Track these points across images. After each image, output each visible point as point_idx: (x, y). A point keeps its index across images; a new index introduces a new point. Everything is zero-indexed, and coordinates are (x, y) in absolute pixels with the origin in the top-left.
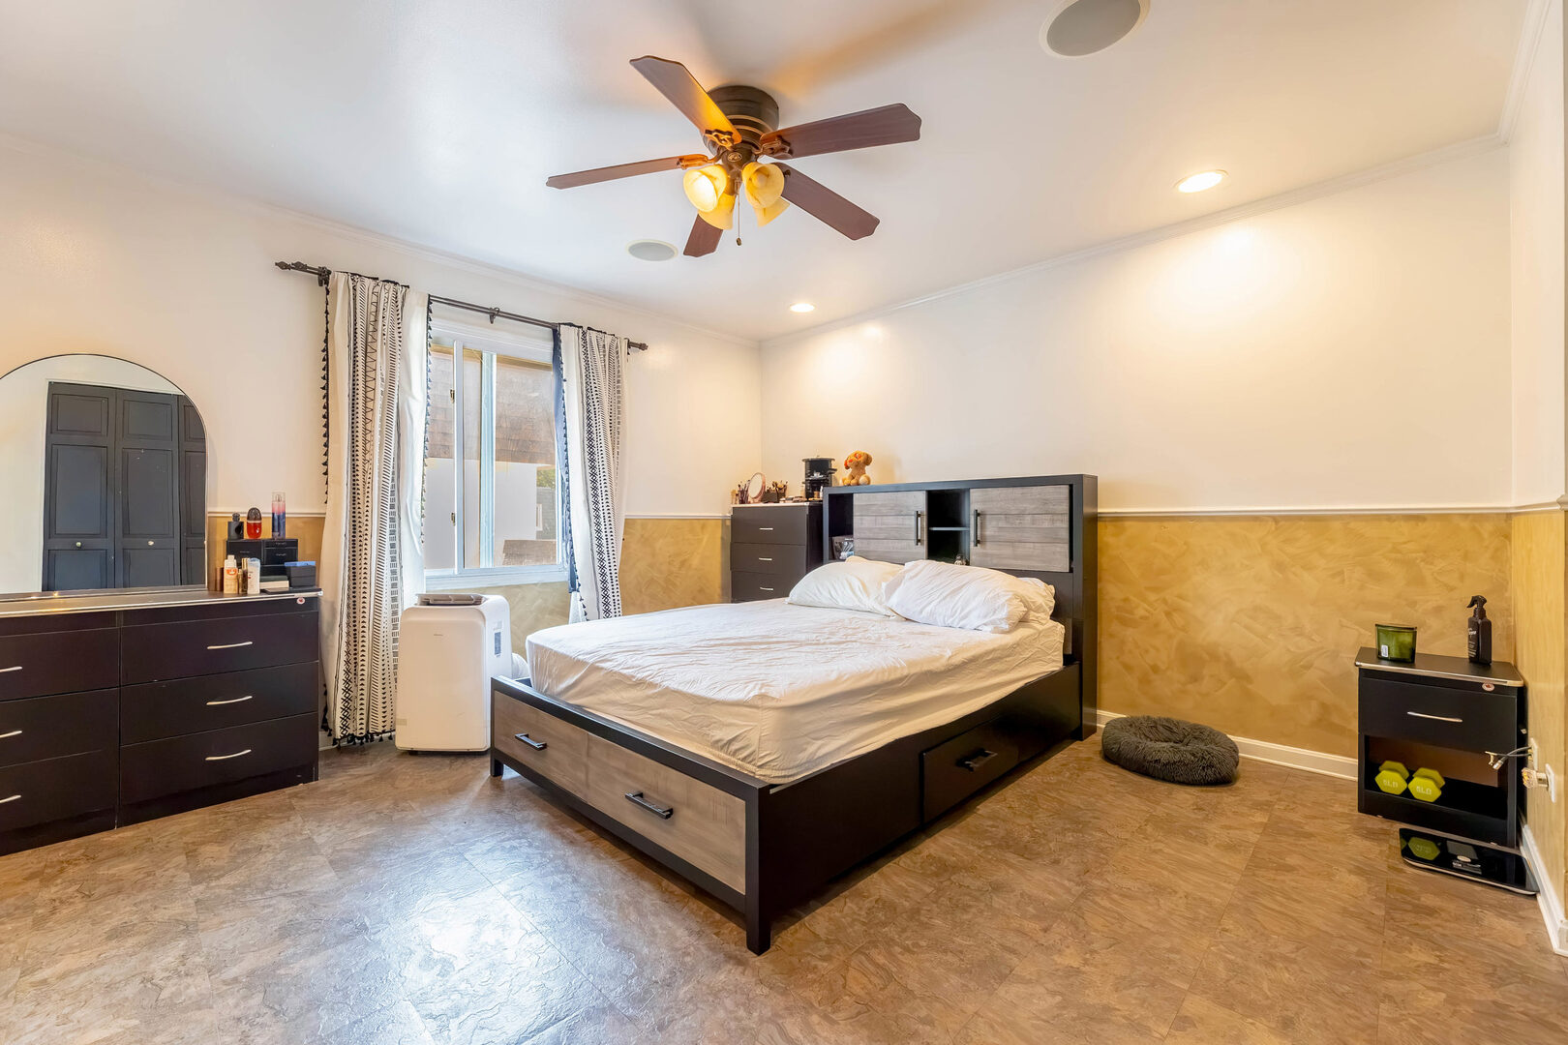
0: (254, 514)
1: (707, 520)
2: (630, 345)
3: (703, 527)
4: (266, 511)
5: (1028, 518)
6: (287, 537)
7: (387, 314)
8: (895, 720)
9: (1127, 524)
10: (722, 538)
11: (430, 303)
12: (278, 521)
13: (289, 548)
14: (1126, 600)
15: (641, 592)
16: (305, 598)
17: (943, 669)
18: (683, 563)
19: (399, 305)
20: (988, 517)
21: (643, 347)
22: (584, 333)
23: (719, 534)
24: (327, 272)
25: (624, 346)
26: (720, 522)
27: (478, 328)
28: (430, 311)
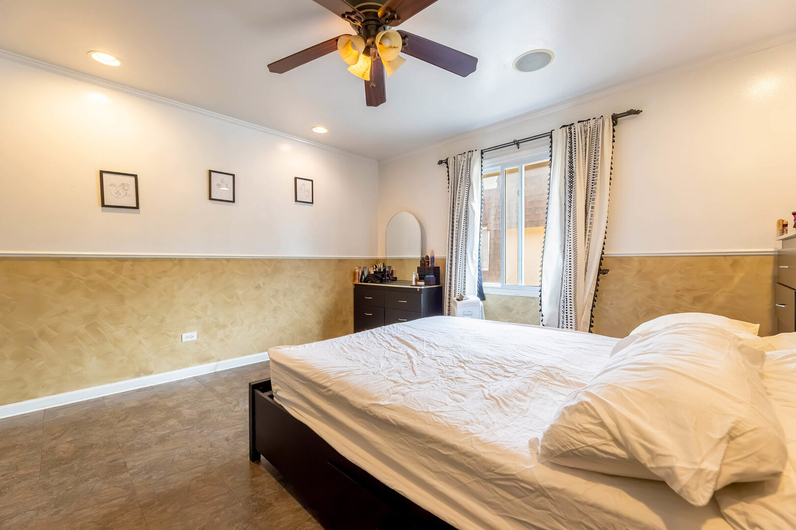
0: (427, 256)
2: (615, 117)
3: (735, 264)
6: (435, 266)
11: (482, 154)
16: (419, 289)
19: (470, 160)
21: (637, 112)
22: (570, 129)
23: (768, 271)
24: (447, 160)
25: (608, 123)
26: (772, 257)
27: (513, 155)
28: (482, 158)
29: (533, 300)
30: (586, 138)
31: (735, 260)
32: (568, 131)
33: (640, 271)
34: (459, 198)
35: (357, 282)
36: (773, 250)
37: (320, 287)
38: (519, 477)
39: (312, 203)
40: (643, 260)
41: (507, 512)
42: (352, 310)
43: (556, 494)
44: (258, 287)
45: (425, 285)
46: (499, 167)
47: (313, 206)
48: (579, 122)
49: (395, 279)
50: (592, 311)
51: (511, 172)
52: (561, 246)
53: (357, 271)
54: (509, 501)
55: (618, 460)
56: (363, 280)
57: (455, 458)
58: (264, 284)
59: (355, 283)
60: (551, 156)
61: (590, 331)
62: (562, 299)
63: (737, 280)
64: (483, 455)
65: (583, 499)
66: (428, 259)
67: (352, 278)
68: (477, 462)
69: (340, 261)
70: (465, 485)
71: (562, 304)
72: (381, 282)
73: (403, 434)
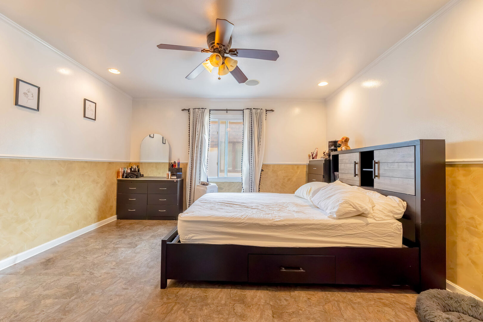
0: (175, 162)
1: (301, 165)
2: (266, 111)
3: (298, 168)
4: (177, 162)
5: (396, 164)
6: (180, 167)
7: (200, 116)
8: (235, 238)
9: (472, 169)
10: (306, 172)
11: (210, 111)
12: (179, 164)
13: (179, 170)
14: (472, 218)
15: (272, 187)
16: (176, 181)
17: (267, 225)
18: (289, 179)
19: (203, 113)
20: (380, 164)
21: (272, 111)
22: (251, 110)
23: (305, 170)
24: (189, 109)
25: (264, 112)
26: (306, 166)
27: (223, 115)
28: (210, 113)
29: (232, 183)
30: (257, 116)
31: (298, 166)
32: (250, 111)
33: (273, 170)
34: (198, 132)
35: (120, 178)
36: (306, 163)
37: (97, 183)
38: (334, 224)
39: (95, 120)
40: (274, 165)
41: (330, 236)
42: (116, 197)
43: (343, 225)
44: (54, 184)
45: (177, 178)
46: (217, 119)
47: (95, 122)
48: (254, 109)
49: (143, 176)
50: (259, 186)
51: (223, 123)
52: (248, 159)
53: (120, 170)
54: (331, 232)
55: (354, 212)
56: (124, 177)
57: (314, 227)
58: (58, 181)
59: (118, 179)
60: (243, 120)
61: (259, 192)
62: (250, 182)
63: (298, 173)
64: (323, 223)
65: (349, 223)
66: (176, 163)
67: (116, 175)
68: (321, 225)
69: (110, 163)
70: (317, 234)
71: (250, 184)
72: (137, 177)
73: (291, 228)
